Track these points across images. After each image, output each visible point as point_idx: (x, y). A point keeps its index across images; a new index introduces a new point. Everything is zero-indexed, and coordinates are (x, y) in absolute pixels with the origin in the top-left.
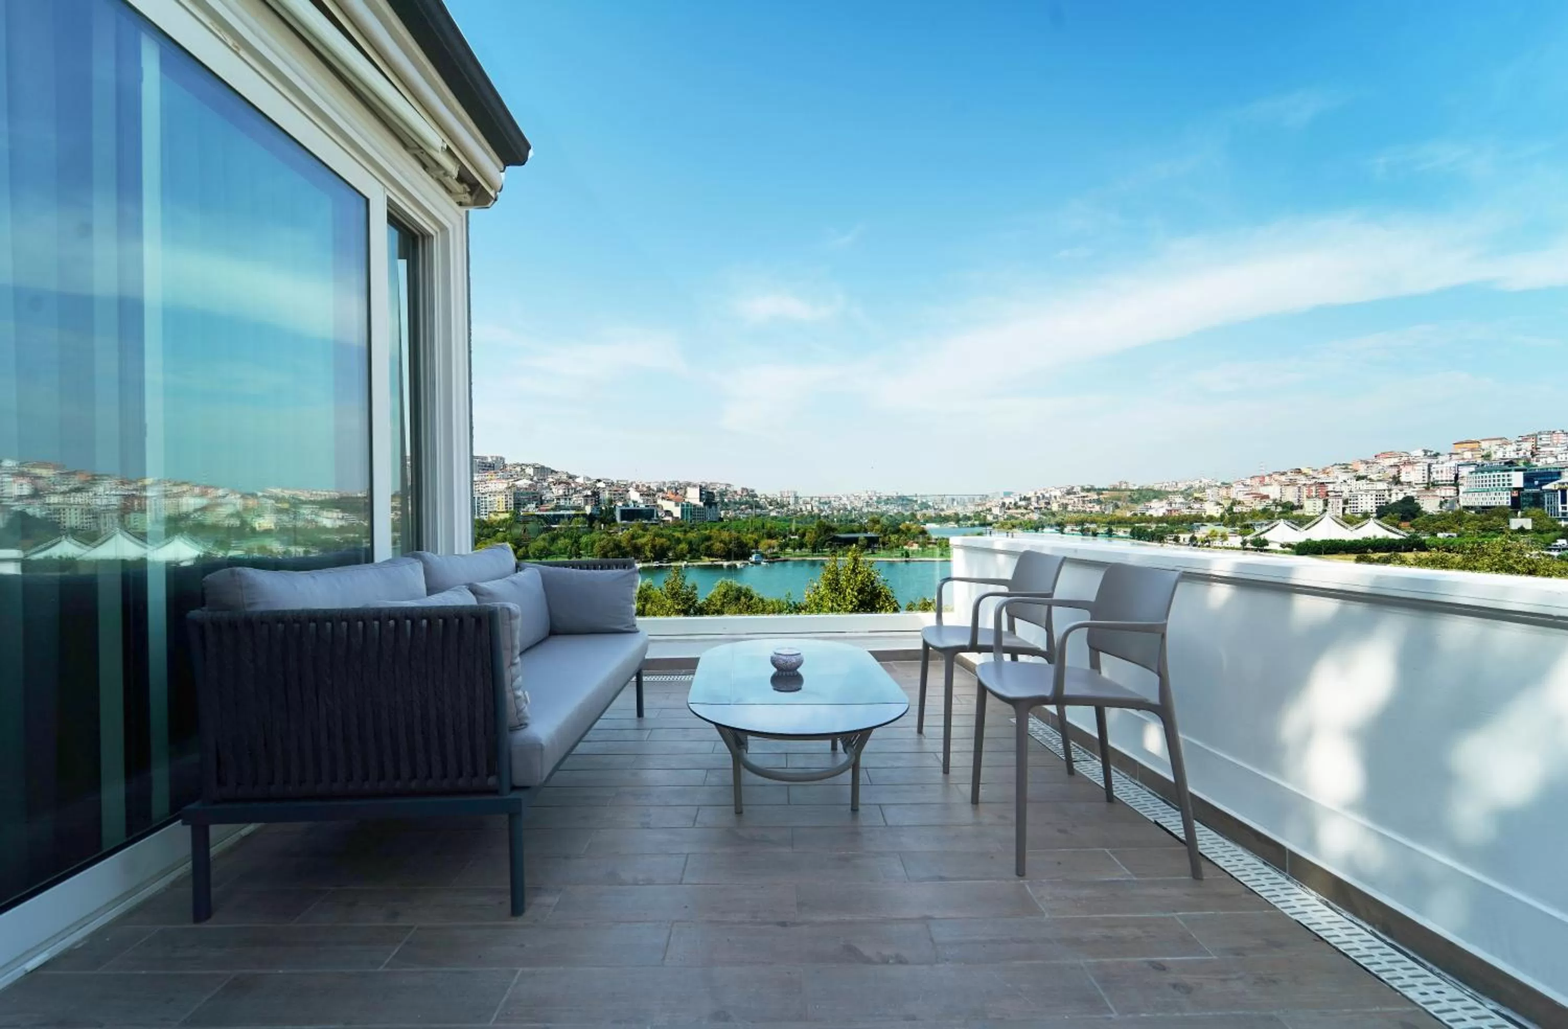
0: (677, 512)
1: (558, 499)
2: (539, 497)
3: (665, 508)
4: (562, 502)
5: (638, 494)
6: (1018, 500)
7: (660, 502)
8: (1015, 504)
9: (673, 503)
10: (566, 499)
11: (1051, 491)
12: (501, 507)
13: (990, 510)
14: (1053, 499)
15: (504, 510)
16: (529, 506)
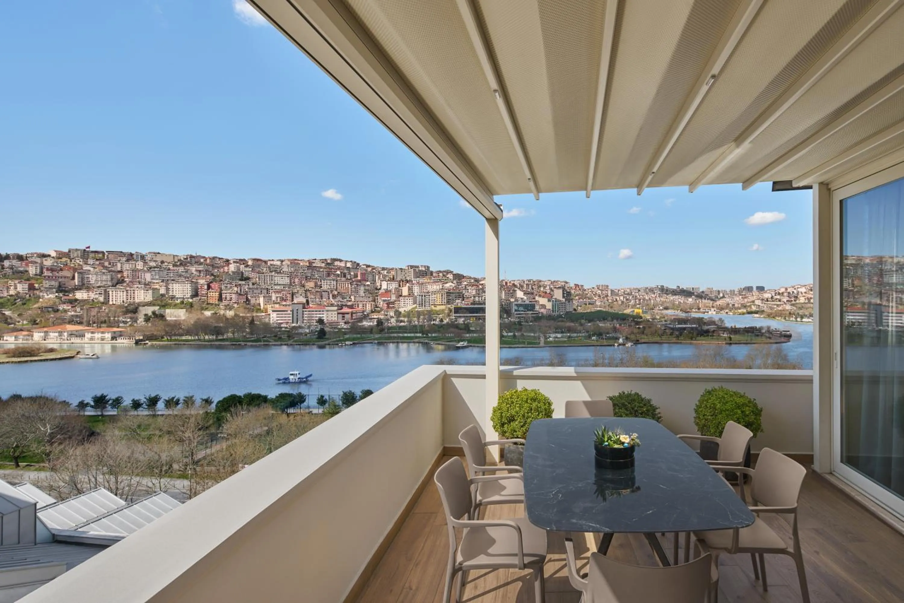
0: (549, 306)
1: (475, 297)
2: (461, 295)
3: (541, 303)
4: (477, 299)
5: (523, 293)
6: (773, 295)
7: (537, 298)
8: (772, 297)
9: (546, 300)
10: (479, 297)
11: (798, 288)
12: (438, 301)
13: (753, 302)
14: (800, 293)
15: (440, 303)
16: (457, 301)
